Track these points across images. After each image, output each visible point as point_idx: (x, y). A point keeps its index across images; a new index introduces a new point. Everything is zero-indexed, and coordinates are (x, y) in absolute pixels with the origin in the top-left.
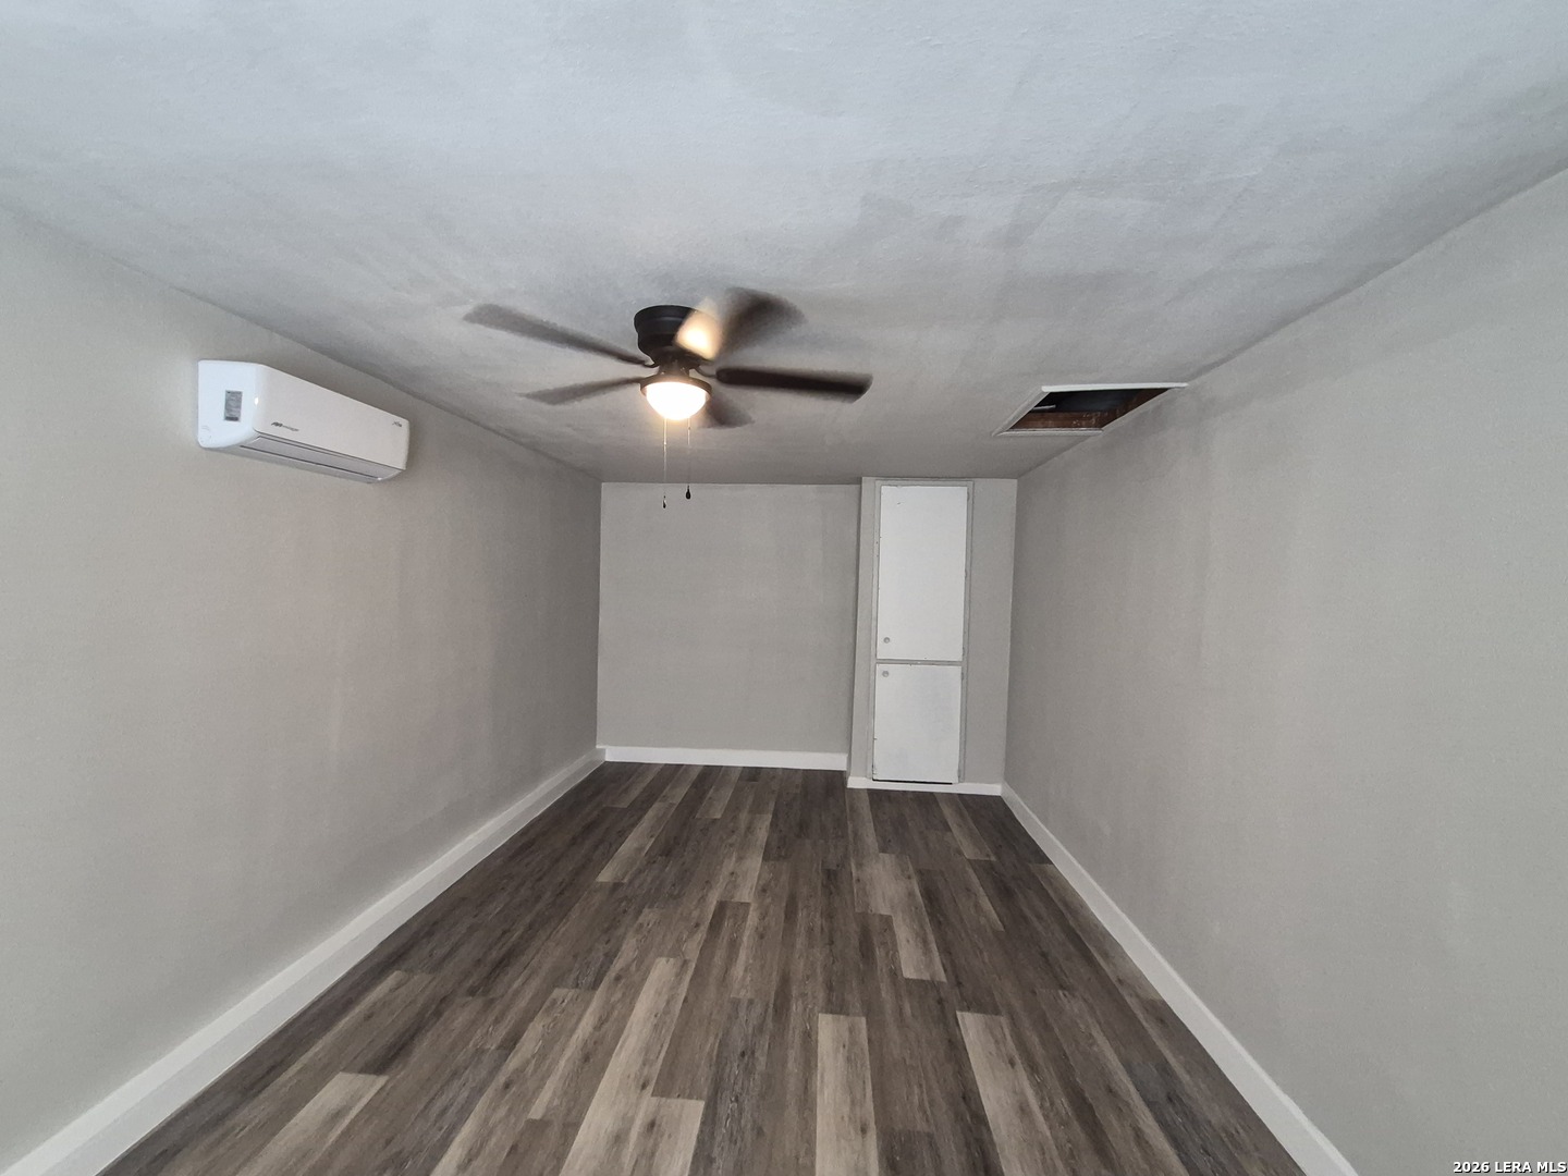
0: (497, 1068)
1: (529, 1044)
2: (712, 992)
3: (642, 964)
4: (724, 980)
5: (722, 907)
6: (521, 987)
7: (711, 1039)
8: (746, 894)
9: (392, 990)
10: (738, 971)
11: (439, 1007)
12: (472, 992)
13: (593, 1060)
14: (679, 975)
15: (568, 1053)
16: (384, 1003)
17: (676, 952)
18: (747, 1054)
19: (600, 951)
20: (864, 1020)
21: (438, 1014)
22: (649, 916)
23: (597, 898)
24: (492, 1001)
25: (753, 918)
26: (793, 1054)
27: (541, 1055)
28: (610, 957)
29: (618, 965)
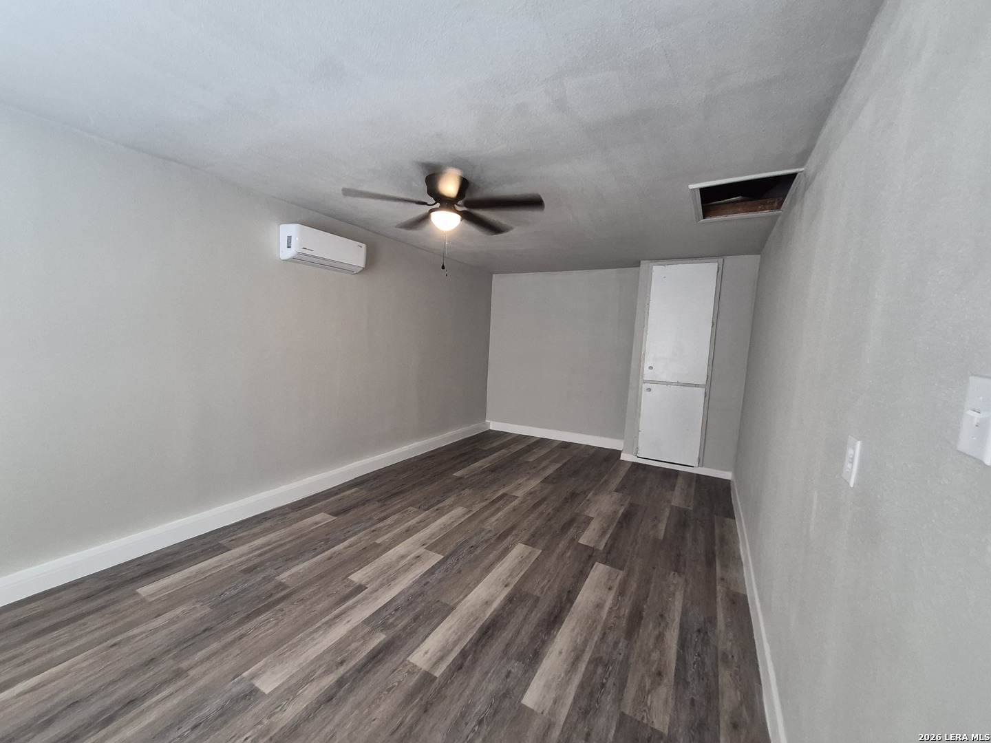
0: (373, 525)
1: (389, 521)
2: (475, 523)
3: (451, 507)
4: (483, 522)
5: (504, 495)
6: (397, 503)
7: (462, 539)
8: (520, 493)
9: (352, 494)
10: (493, 519)
11: (364, 502)
12: (379, 501)
13: (409, 532)
14: (464, 515)
15: (403, 527)
16: (348, 496)
17: (469, 507)
18: (474, 547)
19: (438, 498)
20: (541, 551)
21: (364, 504)
22: (467, 492)
23: (448, 481)
24: (385, 505)
25: (516, 503)
26: (495, 553)
27: (391, 526)
28: (439, 502)
29: (441, 505)
